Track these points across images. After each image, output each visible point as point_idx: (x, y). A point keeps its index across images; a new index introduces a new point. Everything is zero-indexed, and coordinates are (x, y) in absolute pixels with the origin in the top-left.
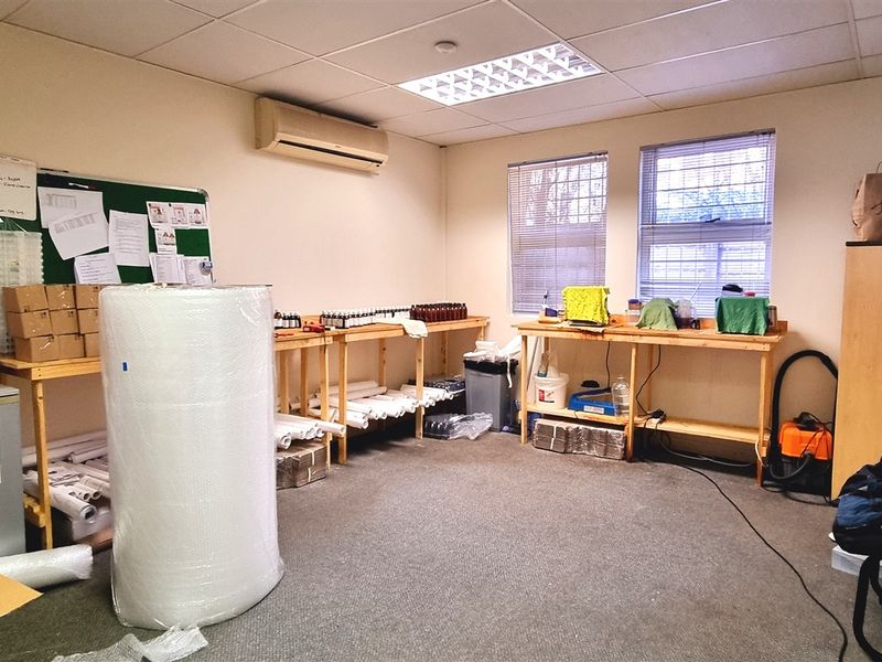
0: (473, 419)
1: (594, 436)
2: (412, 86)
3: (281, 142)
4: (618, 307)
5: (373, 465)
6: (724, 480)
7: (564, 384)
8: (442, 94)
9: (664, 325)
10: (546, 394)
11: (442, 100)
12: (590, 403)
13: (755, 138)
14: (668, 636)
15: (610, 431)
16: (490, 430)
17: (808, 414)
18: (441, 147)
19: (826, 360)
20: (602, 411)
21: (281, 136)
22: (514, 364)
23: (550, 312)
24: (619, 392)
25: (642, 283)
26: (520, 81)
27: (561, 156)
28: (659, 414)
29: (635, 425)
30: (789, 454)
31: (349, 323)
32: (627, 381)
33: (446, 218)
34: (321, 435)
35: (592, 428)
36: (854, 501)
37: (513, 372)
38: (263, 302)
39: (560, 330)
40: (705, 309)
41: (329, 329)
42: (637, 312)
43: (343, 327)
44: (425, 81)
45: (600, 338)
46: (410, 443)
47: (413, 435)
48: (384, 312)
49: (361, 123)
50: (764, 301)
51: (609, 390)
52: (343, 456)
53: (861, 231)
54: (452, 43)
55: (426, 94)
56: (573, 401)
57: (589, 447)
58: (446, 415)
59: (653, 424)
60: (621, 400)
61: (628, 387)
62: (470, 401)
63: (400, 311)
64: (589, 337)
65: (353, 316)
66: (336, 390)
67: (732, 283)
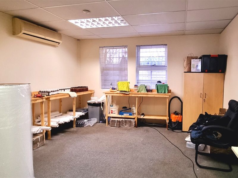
0: (91, 120)
1: (127, 121)
2: (72, 21)
3: (24, 33)
4: (132, 87)
5: (60, 138)
6: (159, 129)
7: (118, 108)
8: (81, 25)
9: (144, 91)
10: (113, 111)
11: (81, 27)
12: (125, 113)
13: (163, 46)
14: (157, 173)
15: (131, 120)
16: (97, 123)
17: (176, 111)
18: (78, 40)
19: (179, 98)
20: (128, 115)
21: (24, 31)
22: (103, 103)
23: (113, 89)
24: (133, 109)
25: (137, 80)
26: (100, 25)
27: (115, 46)
28: (143, 114)
29: (137, 118)
30: (173, 121)
31: (50, 94)
32: (135, 106)
33: (80, 61)
34: (42, 131)
35: (126, 120)
36: (194, 132)
37: (103, 106)
38: (28, 89)
39: (117, 93)
40: (153, 87)
41: (44, 96)
42: (137, 88)
43: (49, 95)
44: (77, 21)
45: (128, 95)
46: (72, 129)
47: (72, 127)
48: (61, 90)
49: (53, 30)
50: (167, 85)
51: (130, 109)
52: (50, 137)
53: (186, 69)
54: (89, 11)
55: (76, 24)
56: (120, 113)
57: (126, 125)
58: (83, 120)
59: (142, 117)
60: (133, 111)
61: (136, 108)
62: (90, 115)
63: (66, 89)
64: (125, 95)
65: (52, 91)
66: (47, 115)
67: (159, 80)
